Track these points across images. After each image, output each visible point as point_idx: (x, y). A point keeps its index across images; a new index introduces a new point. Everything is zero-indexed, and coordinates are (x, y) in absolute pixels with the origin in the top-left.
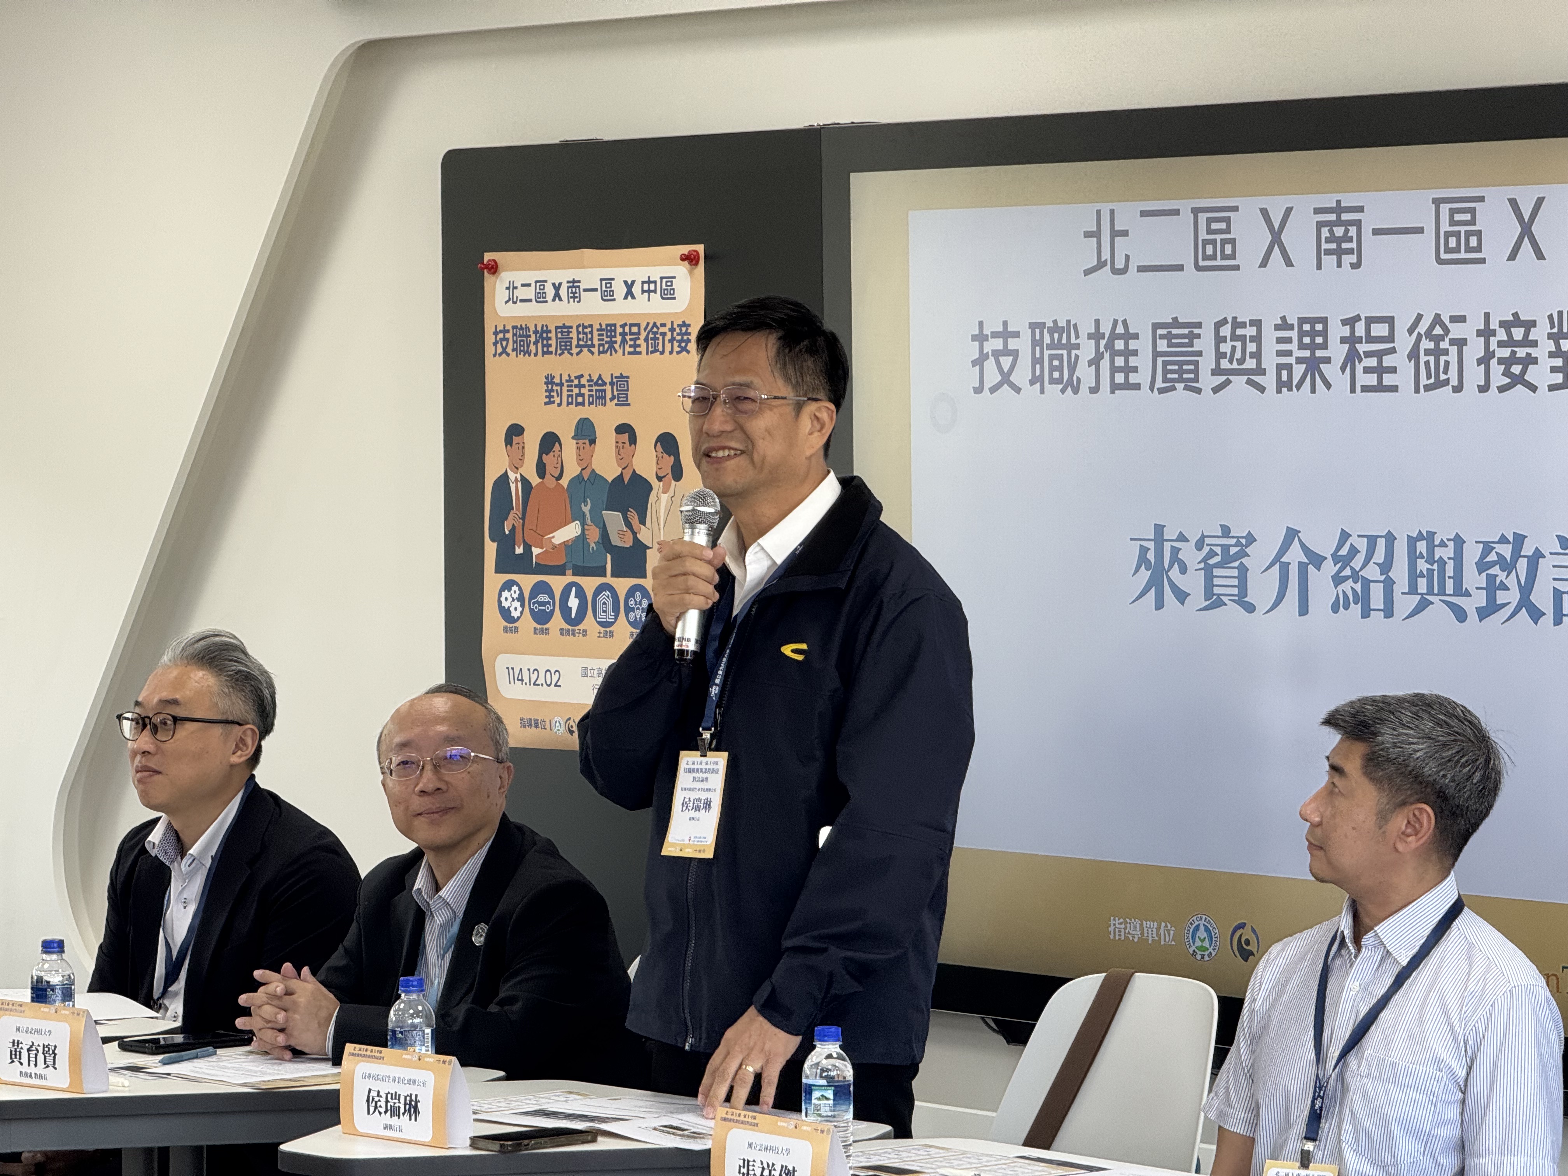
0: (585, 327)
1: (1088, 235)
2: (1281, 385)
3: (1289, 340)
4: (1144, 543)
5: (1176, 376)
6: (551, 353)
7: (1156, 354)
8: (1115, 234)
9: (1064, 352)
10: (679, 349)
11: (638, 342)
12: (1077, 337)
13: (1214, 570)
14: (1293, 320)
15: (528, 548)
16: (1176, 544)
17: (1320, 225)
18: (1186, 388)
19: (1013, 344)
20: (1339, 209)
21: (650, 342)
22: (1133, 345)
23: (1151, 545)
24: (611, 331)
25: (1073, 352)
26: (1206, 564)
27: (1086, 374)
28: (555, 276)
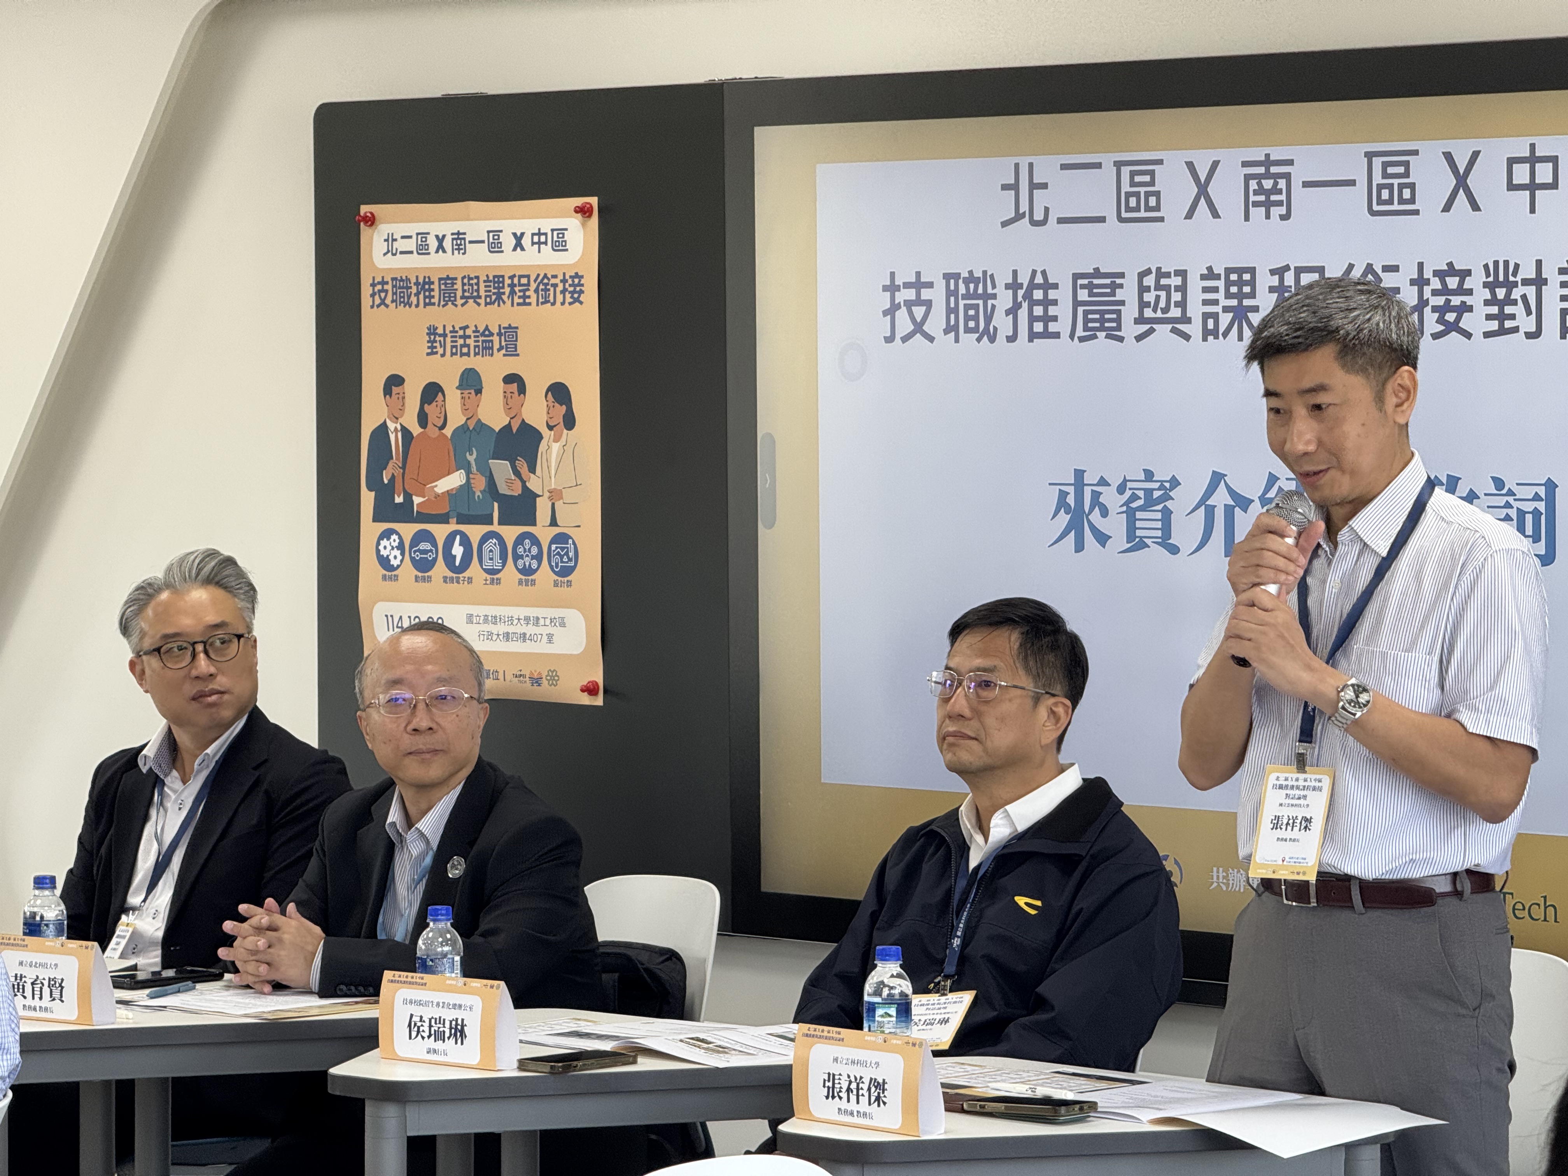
0: (470, 279)
1: (1005, 187)
2: (1206, 334)
3: (1215, 290)
4: (1063, 488)
5: (1098, 325)
6: (434, 304)
7: (1076, 303)
8: (1033, 186)
9: (981, 302)
10: (571, 300)
11: (527, 293)
12: (994, 287)
13: (1137, 513)
14: (1219, 270)
15: (408, 498)
16: (1095, 488)
17: (1248, 178)
18: (1108, 337)
19: (926, 294)
20: (1268, 162)
21: (540, 293)
22: (1052, 294)
23: (1071, 490)
24: (499, 282)
25: (990, 302)
26: (1128, 507)
27: (1002, 323)
28: (436, 228)
